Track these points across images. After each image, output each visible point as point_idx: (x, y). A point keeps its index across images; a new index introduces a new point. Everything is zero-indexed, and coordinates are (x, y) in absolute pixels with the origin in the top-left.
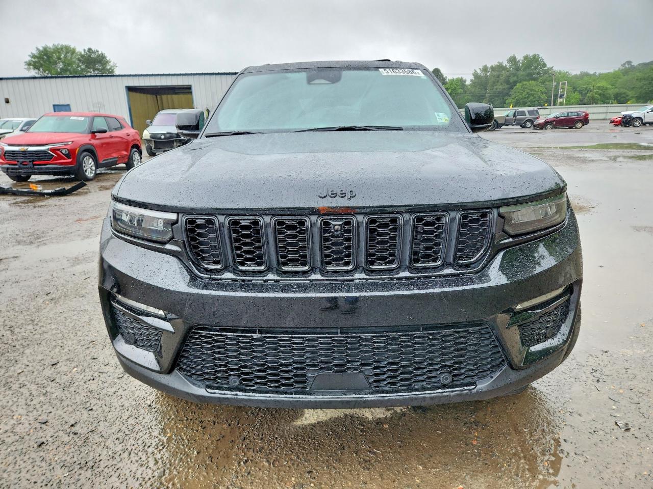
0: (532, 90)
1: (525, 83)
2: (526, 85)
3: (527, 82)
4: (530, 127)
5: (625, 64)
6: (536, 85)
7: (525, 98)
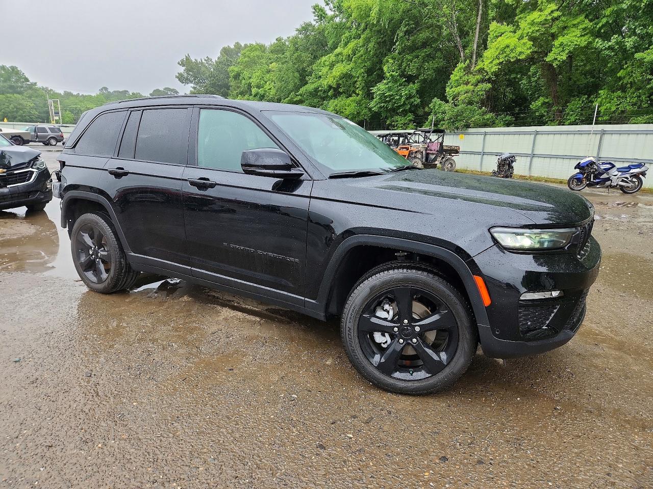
0: (20, 104)
1: (9, 95)
2: (10, 97)
3: (11, 95)
4: (55, 145)
5: (102, 89)
6: (23, 99)
7: (14, 112)
